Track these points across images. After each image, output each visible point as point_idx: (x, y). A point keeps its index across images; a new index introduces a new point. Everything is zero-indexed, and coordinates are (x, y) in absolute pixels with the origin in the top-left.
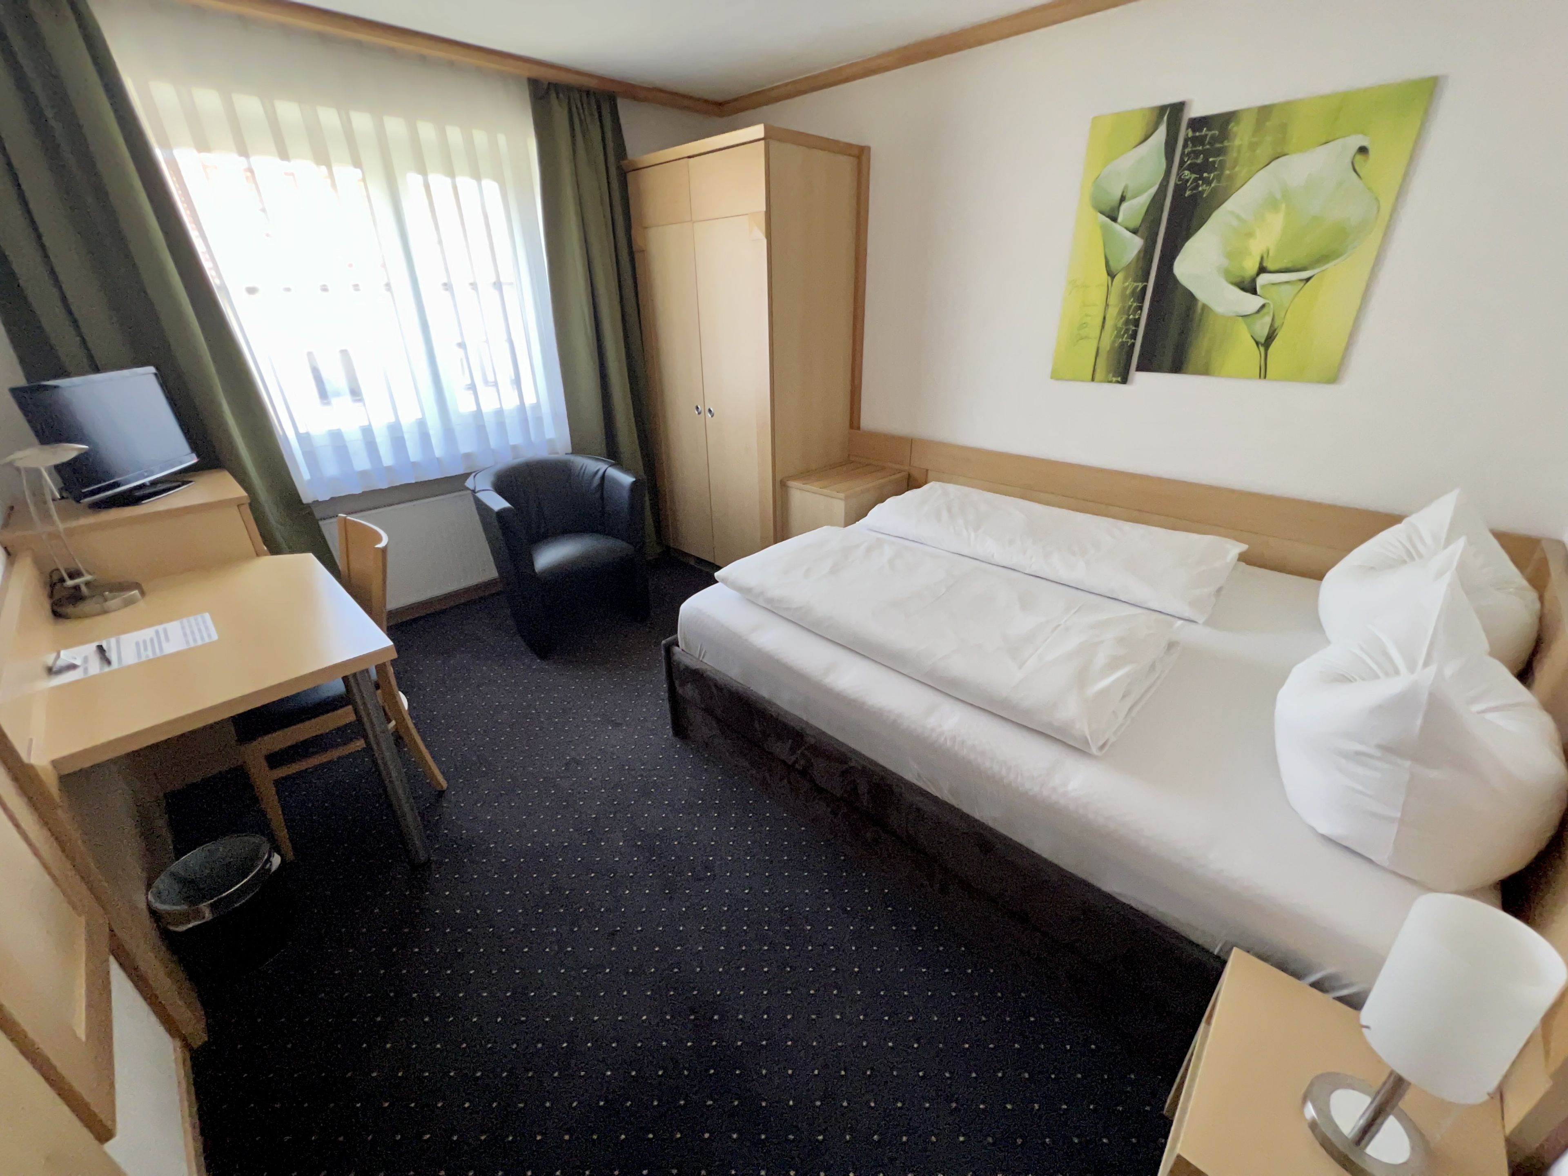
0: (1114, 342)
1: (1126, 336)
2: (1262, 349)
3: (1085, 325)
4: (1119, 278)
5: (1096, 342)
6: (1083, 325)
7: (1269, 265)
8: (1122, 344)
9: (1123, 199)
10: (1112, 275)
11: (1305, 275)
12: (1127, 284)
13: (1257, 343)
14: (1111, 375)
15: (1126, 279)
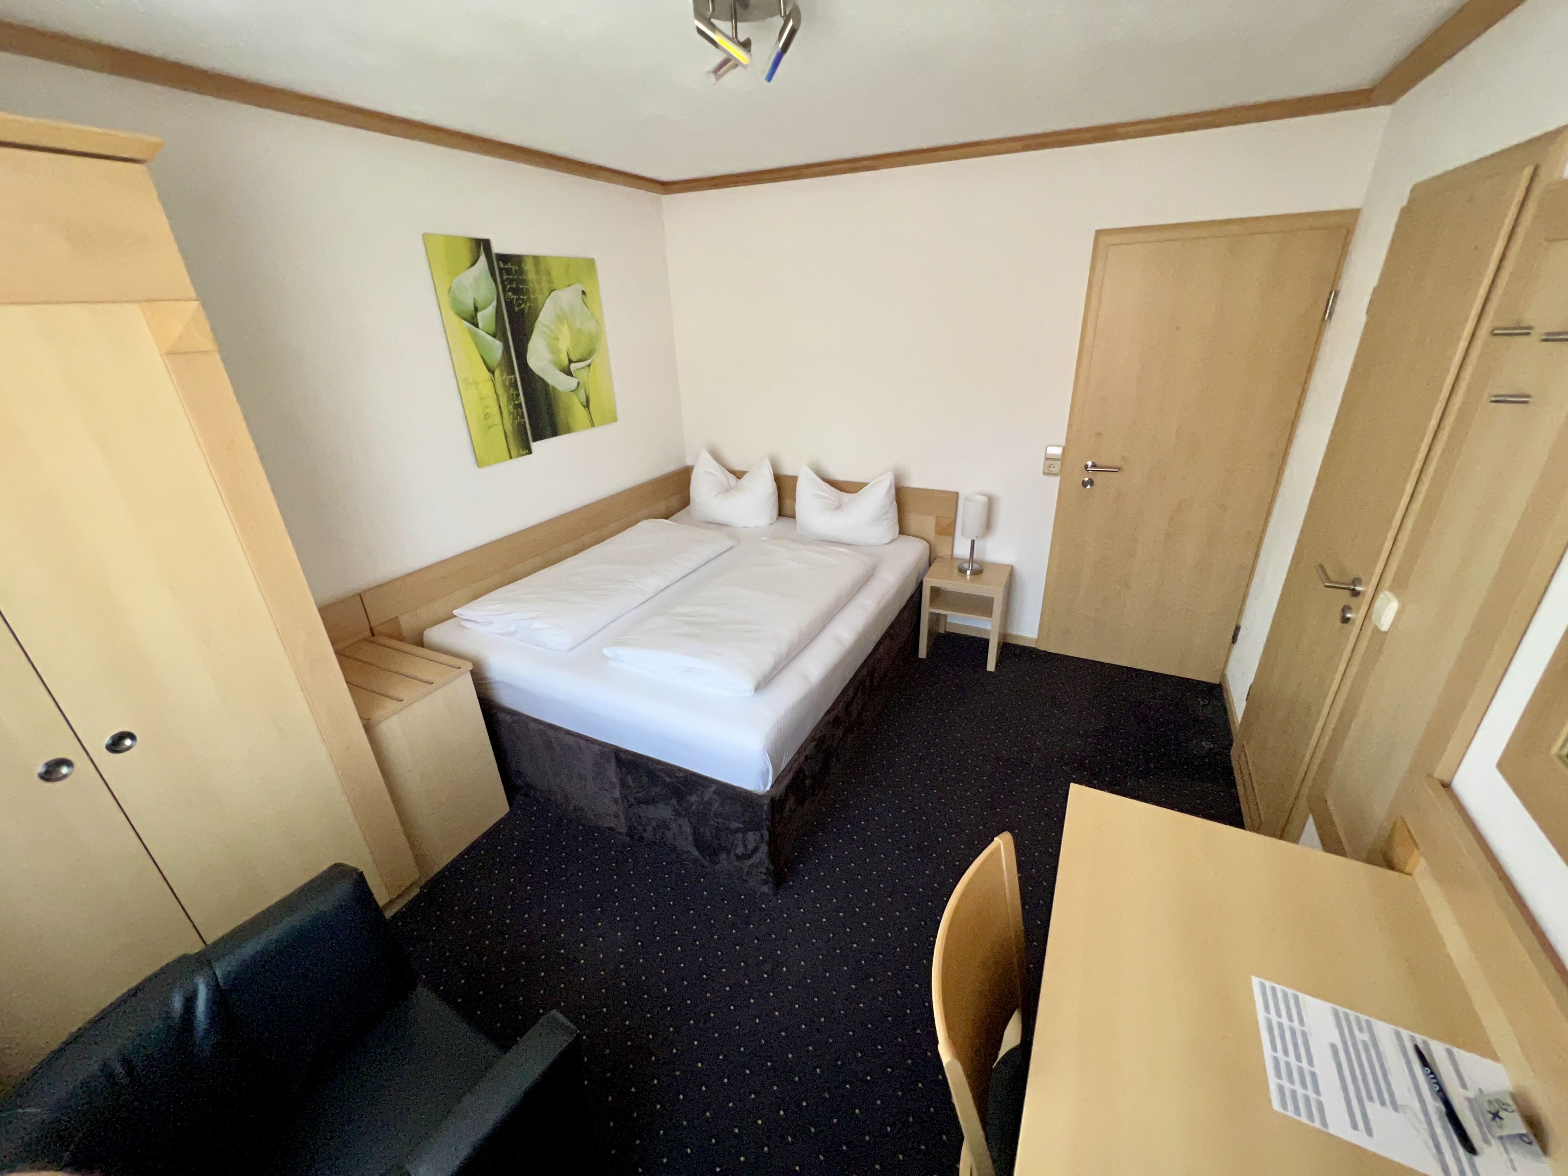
0: (513, 423)
1: (519, 417)
2: (587, 409)
3: (488, 415)
4: (497, 373)
5: (501, 427)
6: (487, 416)
7: (574, 358)
8: (519, 424)
9: (476, 310)
10: (492, 372)
11: (587, 362)
12: (504, 377)
13: (584, 406)
14: (521, 450)
15: (502, 375)
